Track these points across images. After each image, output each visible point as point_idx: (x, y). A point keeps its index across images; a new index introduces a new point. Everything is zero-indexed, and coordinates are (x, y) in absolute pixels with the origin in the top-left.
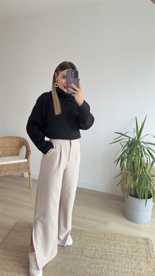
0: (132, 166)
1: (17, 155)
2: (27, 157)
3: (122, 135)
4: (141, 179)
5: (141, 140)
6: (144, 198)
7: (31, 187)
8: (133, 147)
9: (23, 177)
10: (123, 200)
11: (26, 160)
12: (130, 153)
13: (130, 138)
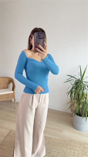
0: (77, 97)
1: (8, 88)
2: (13, 90)
3: (72, 77)
4: (83, 106)
5: (83, 81)
6: (85, 117)
7: (16, 108)
8: (78, 85)
9: (11, 101)
11: (13, 92)
12: (76, 89)
13: (76, 79)
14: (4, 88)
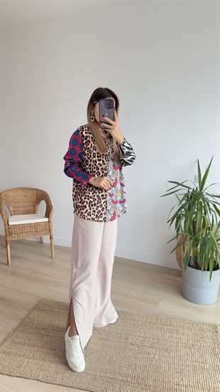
0: (191, 227)
1: (34, 213)
2: (48, 215)
3: (179, 184)
4: (204, 245)
5: (204, 192)
6: (208, 270)
7: (53, 256)
8: (194, 200)
9: (42, 243)
10: (179, 274)
11: (47, 220)
12: (189, 209)
13: (189, 188)
14: (27, 212)
